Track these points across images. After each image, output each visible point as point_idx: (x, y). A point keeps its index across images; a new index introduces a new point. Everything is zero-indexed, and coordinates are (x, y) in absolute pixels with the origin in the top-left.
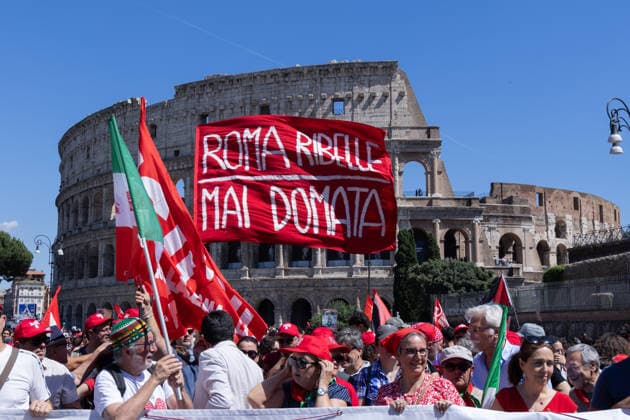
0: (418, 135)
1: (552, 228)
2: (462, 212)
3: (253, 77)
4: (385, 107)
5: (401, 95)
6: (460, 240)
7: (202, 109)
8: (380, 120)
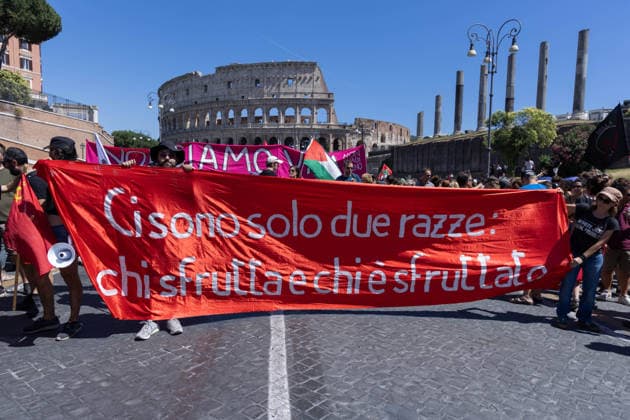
0: (324, 97)
1: (379, 138)
2: (341, 131)
3: (251, 65)
4: (311, 83)
5: (318, 78)
6: (340, 143)
7: (228, 79)
8: (309, 90)
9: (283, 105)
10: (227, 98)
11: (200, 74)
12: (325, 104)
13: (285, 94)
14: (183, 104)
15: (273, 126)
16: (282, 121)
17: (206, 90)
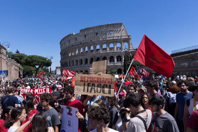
0: (127, 37)
2: (135, 52)
3: (94, 27)
4: (120, 32)
5: (123, 29)
7: (85, 34)
8: (119, 35)
9: (108, 42)
10: (85, 42)
11: (74, 34)
12: (127, 40)
13: (109, 38)
14: (68, 47)
15: (105, 52)
16: (108, 49)
17: (76, 40)
